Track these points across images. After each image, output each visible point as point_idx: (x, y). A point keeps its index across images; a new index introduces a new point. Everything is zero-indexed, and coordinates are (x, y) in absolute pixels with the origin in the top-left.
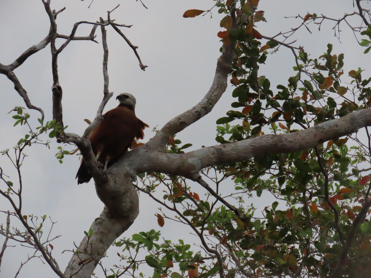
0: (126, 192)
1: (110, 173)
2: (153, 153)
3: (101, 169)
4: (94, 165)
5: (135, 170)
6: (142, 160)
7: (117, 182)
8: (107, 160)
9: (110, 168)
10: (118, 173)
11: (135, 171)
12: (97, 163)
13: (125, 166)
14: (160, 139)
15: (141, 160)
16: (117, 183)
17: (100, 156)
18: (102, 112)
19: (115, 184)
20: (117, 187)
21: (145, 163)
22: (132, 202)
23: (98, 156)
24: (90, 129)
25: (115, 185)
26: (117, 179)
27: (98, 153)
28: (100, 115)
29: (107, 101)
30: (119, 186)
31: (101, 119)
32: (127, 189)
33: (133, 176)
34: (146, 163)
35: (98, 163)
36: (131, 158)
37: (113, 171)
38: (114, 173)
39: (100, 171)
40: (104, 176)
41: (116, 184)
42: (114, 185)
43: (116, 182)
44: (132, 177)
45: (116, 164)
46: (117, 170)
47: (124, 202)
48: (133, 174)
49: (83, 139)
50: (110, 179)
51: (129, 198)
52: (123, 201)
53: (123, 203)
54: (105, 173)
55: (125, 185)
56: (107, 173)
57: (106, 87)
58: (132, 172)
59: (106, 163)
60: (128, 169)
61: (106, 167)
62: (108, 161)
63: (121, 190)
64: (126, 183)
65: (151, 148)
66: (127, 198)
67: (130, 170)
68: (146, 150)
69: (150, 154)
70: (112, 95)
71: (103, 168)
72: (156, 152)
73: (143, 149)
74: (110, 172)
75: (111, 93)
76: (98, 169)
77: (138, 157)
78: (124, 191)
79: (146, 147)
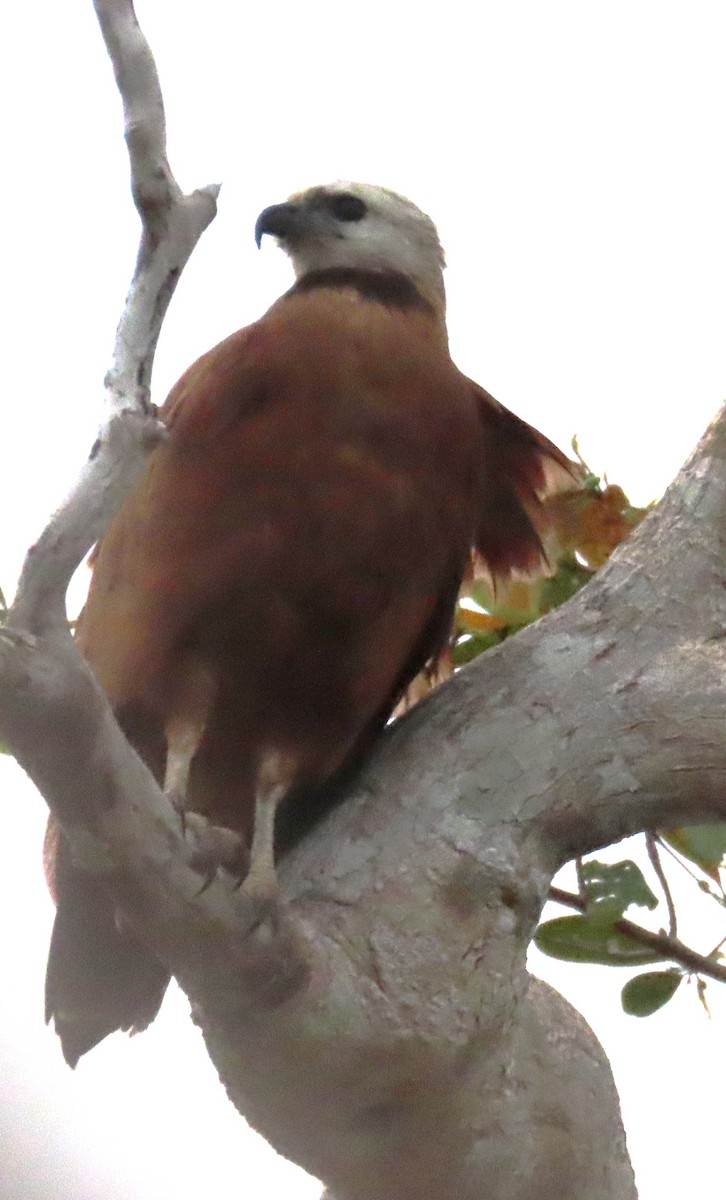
0: (486, 1037)
1: (315, 898)
2: (661, 660)
3: (220, 872)
4: (160, 854)
5: (525, 835)
6: (578, 736)
7: (386, 963)
8: (270, 786)
9: (308, 853)
10: (380, 886)
11: (531, 844)
12: (175, 827)
13: (439, 813)
14: (709, 527)
15: (570, 733)
16: (386, 977)
17: (195, 763)
18: (143, 373)
19: (374, 985)
20: (393, 1013)
21: (606, 760)
22: (555, 1119)
23: (177, 765)
24: (60, 541)
25: (378, 994)
26: (382, 938)
27: (172, 739)
28: (130, 403)
29: (175, 273)
30: (412, 998)
31: (151, 441)
32: (486, 1010)
33: (523, 885)
34: (618, 762)
35: (184, 825)
36: (475, 737)
37: (338, 872)
38: (349, 892)
39: (218, 900)
40: (264, 933)
41: (382, 986)
42: (367, 994)
43: (375, 972)
44: (511, 899)
45: (350, 809)
46: (372, 860)
47: (482, 1134)
48: (524, 874)
49: (20, 642)
50: (318, 945)
51: (522, 1085)
52: (477, 1126)
53: (479, 1145)
54: (265, 910)
55: (462, 983)
56: (285, 900)
57: (145, 144)
58: (503, 854)
59: (266, 814)
60: (465, 830)
61: (269, 847)
62: (279, 792)
63: (431, 1028)
64: (472, 958)
65: (636, 615)
66: (500, 1094)
67: (485, 842)
68: (600, 643)
69: (641, 673)
70: (207, 206)
71: (239, 866)
72: (689, 647)
73: (567, 640)
74: (308, 885)
75: (198, 193)
76: (196, 880)
77: (538, 711)
78: (462, 1040)
79: (594, 616)
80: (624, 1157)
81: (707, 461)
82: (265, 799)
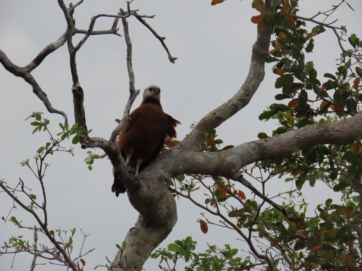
0: (162, 197)
1: (143, 178)
2: (188, 153)
3: (132, 174)
4: (125, 170)
6: (177, 162)
7: (150, 187)
8: (138, 164)
9: (142, 173)
10: (151, 177)
11: (170, 174)
13: (159, 169)
14: (195, 138)
15: (176, 161)
16: (150, 189)
18: (129, 112)
19: (149, 189)
20: (151, 193)
21: (180, 165)
22: (169, 208)
23: (128, 160)
24: (117, 131)
25: (149, 190)
26: (150, 184)
27: (127, 157)
28: (127, 115)
29: (134, 100)
30: (153, 191)
32: (162, 194)
34: (181, 165)
35: (128, 167)
36: (164, 160)
37: (146, 175)
38: (147, 178)
39: (131, 177)
40: (136, 182)
41: (150, 190)
42: (148, 190)
43: (149, 188)
44: (166, 181)
45: (148, 168)
46: (150, 174)
47: (160, 209)
48: (168, 178)
49: (111, 143)
50: (142, 184)
51: (165, 204)
52: (159, 208)
53: (159, 210)
54: (137, 179)
55: (160, 190)
56: (139, 178)
57: (132, 84)
58: (166, 175)
59: (138, 167)
60: (162, 172)
61: (138, 171)
62: (140, 164)
63: (155, 195)
64: (161, 187)
65: (185, 147)
66: (163, 204)
67: (164, 173)
68: (180, 150)
69: (185, 154)
70: (138, 92)
71: (134, 173)
72: (191, 152)
73: (176, 150)
74: (142, 176)
75: (137, 90)
76: (129, 174)
77: (172, 158)
78: (159, 197)
79: (180, 147)
80: (176, 214)
81: (196, 129)
82: (138, 165)
